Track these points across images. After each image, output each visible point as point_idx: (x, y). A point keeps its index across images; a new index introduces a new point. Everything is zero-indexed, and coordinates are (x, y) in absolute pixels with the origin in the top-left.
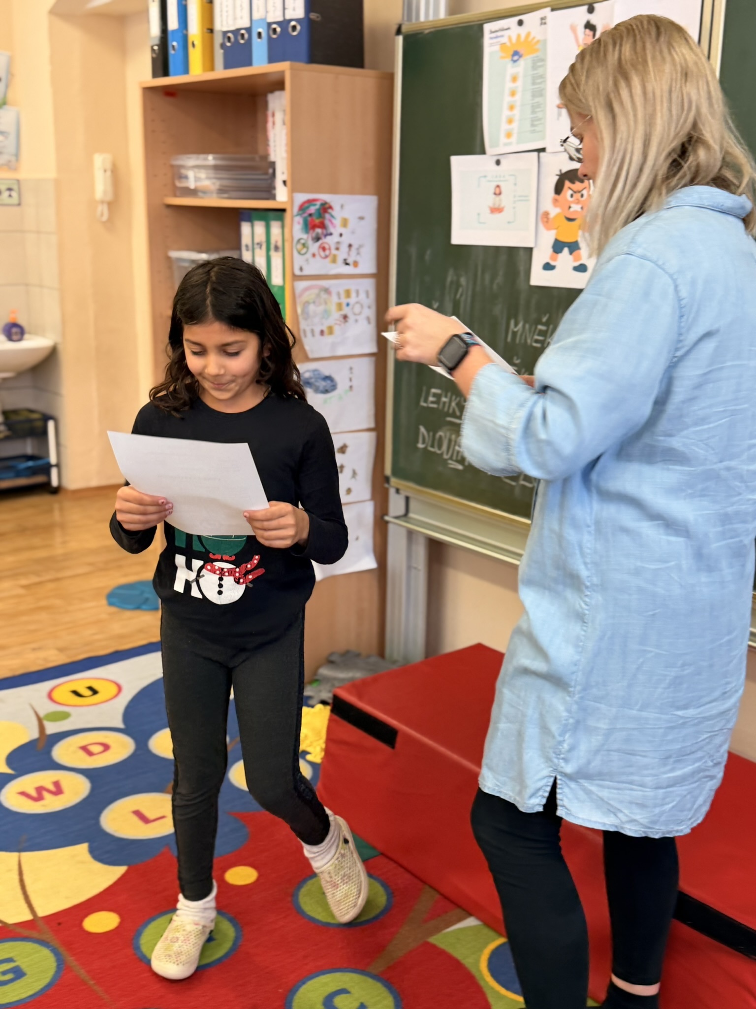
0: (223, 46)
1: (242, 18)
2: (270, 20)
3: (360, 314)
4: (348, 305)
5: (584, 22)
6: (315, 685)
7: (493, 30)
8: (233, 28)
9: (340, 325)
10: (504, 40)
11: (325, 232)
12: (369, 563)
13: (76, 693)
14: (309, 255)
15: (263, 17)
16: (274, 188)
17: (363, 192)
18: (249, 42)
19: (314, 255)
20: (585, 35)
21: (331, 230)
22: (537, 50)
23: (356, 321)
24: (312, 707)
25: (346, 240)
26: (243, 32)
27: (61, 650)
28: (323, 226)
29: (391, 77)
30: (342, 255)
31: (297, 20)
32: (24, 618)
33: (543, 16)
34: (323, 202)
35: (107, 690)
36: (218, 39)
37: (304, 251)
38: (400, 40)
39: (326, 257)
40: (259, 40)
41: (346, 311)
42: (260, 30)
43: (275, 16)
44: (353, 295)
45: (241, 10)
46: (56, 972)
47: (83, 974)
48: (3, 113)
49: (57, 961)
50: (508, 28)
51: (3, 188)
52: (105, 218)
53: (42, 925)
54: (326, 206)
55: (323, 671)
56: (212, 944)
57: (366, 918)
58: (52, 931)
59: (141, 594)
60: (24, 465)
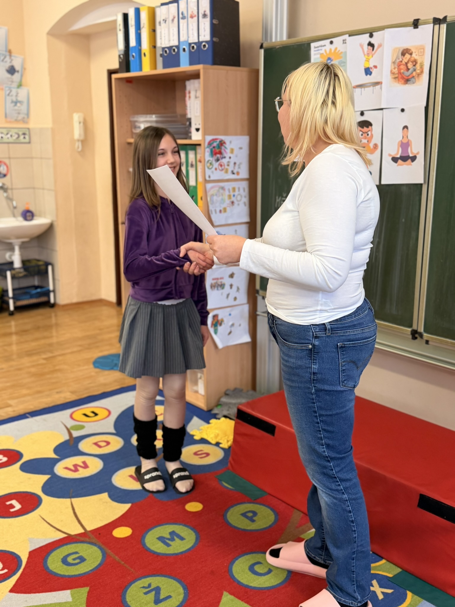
0: (161, 55)
1: (173, 40)
2: (190, 41)
3: (241, 200)
4: (234, 196)
5: (367, 42)
6: (219, 407)
7: (316, 46)
8: (168, 46)
9: (230, 207)
10: (322, 52)
11: (221, 156)
12: (247, 339)
13: (85, 415)
14: (213, 169)
15: (186, 40)
16: (191, 133)
17: (242, 134)
18: (178, 53)
19: (216, 169)
20: (368, 49)
21: (225, 155)
22: (341, 57)
23: (238, 204)
24: (219, 419)
25: (232, 161)
26: (174, 48)
27: (73, 392)
28: (220, 153)
29: (257, 71)
30: (230, 168)
31: (206, 42)
32: (48, 376)
33: (344, 39)
34: (221, 140)
35: (102, 413)
36: (159, 52)
37: (211, 167)
38: (262, 51)
39: (222, 170)
40: (184, 53)
41: (233, 199)
42: (184, 47)
43: (193, 39)
44: (237, 190)
45: (173, 36)
46: (103, 558)
47: (117, 558)
48: (19, 90)
49: (102, 552)
50: (325, 46)
51: (20, 133)
52: (80, 149)
53: (90, 535)
54: (223, 142)
55: (224, 400)
56: (184, 541)
57: (265, 526)
58: (96, 538)
59: (113, 360)
60: (34, 292)
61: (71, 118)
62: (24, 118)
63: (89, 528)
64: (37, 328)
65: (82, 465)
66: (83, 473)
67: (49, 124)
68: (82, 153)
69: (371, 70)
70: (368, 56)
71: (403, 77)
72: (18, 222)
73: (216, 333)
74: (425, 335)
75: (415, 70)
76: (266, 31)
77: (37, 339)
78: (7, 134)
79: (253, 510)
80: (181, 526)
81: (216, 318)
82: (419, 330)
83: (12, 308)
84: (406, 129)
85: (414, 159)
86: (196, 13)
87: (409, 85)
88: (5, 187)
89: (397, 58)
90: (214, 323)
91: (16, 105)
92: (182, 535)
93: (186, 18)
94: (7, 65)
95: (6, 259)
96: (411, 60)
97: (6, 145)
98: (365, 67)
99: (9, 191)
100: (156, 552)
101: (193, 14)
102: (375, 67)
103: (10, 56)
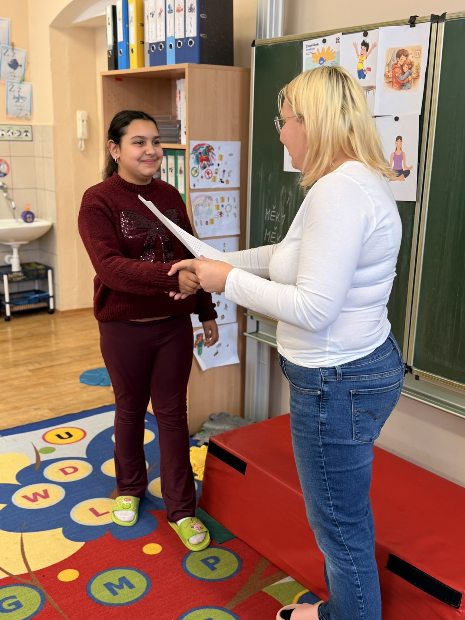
0: (149, 52)
1: (160, 36)
2: (176, 38)
3: (230, 211)
4: (223, 206)
5: (362, 41)
6: (201, 433)
7: (308, 45)
8: (155, 42)
9: (218, 218)
10: (314, 51)
11: (209, 163)
12: (235, 360)
13: (59, 436)
14: (199, 177)
15: (173, 36)
16: (180, 136)
17: (232, 139)
18: (165, 50)
19: (202, 177)
20: (362, 49)
21: (213, 162)
22: (334, 58)
23: (228, 216)
24: (200, 447)
25: (221, 168)
26: (161, 44)
27: (51, 410)
28: (207, 160)
29: (249, 71)
30: (219, 177)
31: (193, 38)
32: (30, 390)
33: (337, 37)
34: (208, 145)
35: (77, 434)
36: (147, 48)
37: (196, 175)
38: (254, 49)
39: (210, 178)
40: (170, 49)
41: (221, 209)
42: (171, 43)
43: (180, 35)
44: (226, 200)
45: (160, 31)
46: (40, 605)
47: (56, 606)
48: (22, 85)
49: (42, 598)
50: (318, 44)
51: (22, 131)
52: (83, 149)
53: (33, 577)
54: (210, 148)
55: (207, 425)
56: (134, 589)
57: (225, 576)
58: (39, 580)
59: (101, 376)
60: (33, 296)
61: (74, 116)
62: (26, 115)
63: (34, 569)
64: (31, 336)
65: (42, 494)
66: (42, 504)
67: (51, 122)
68: (85, 152)
69: (364, 73)
70: (362, 57)
71: (398, 81)
72: (18, 224)
73: (200, 353)
74: (414, 369)
75: (410, 74)
76: (260, 28)
77: (28, 348)
78: (8, 131)
79: (216, 555)
80: (133, 571)
81: (201, 337)
82: (408, 364)
83: (8, 313)
84: (399, 140)
85: (407, 173)
86: (183, 7)
87: (404, 91)
88: (5, 186)
89: (392, 59)
90: (198, 342)
91: (18, 101)
92: (133, 582)
93: (173, 11)
94: (9, 59)
95: (5, 262)
96: (407, 63)
97: (7, 142)
98: (358, 69)
99: (10, 191)
100: (100, 601)
101: (180, 7)
102: (369, 69)
103: (13, 49)
